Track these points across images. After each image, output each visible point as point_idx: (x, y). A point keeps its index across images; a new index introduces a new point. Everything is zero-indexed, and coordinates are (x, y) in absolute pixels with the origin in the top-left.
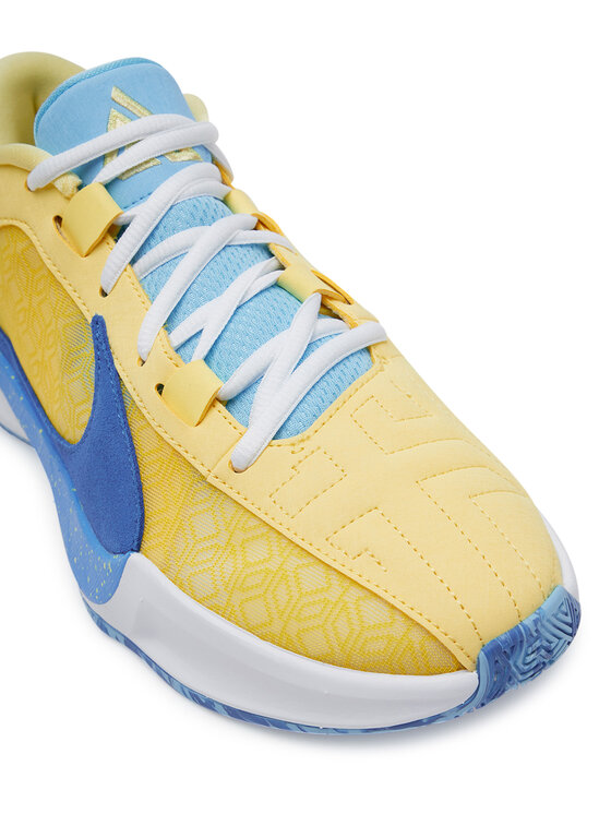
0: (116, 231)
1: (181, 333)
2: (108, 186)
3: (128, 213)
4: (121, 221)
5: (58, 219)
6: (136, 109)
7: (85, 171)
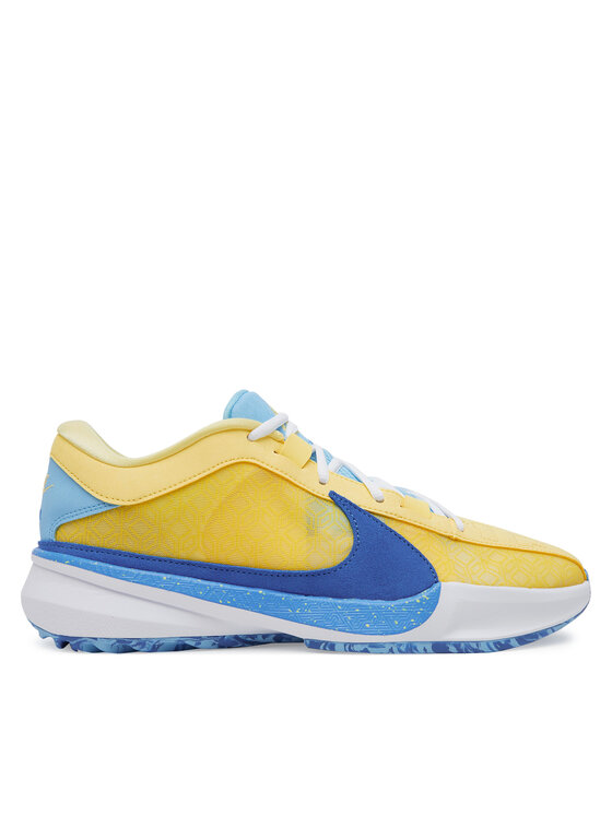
5: (276, 452)
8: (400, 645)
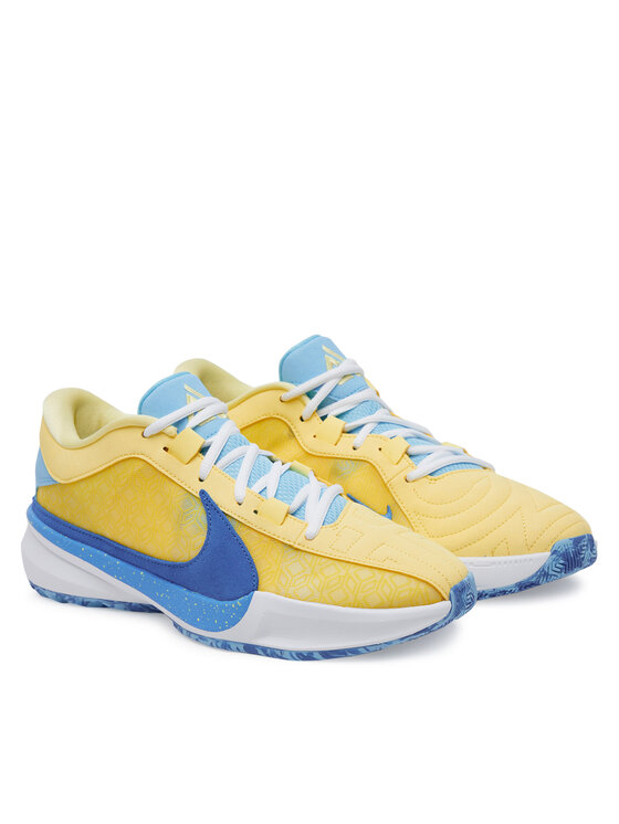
0: (203, 450)
1: (257, 487)
2: (194, 429)
3: (209, 440)
4: (206, 445)
5: (166, 449)
6: (197, 394)
7: (179, 424)
8: (217, 641)
